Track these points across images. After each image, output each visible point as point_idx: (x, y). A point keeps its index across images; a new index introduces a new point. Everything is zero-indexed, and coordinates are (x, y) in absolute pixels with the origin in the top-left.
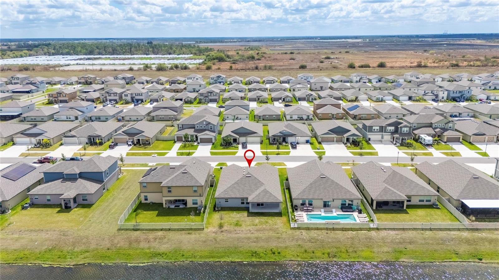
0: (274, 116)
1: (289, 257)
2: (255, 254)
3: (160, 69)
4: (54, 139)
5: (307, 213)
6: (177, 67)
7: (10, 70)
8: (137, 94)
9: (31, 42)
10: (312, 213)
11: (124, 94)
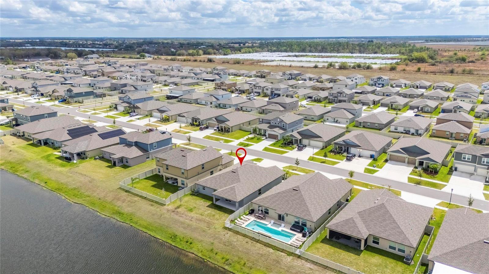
0: (377, 125)
1: (194, 250)
2: (174, 237)
3: (343, 67)
4: (173, 116)
5: (255, 219)
6: (359, 66)
7: (228, 63)
8: (276, 89)
9: (275, 40)
10: (262, 221)
11: (266, 88)
